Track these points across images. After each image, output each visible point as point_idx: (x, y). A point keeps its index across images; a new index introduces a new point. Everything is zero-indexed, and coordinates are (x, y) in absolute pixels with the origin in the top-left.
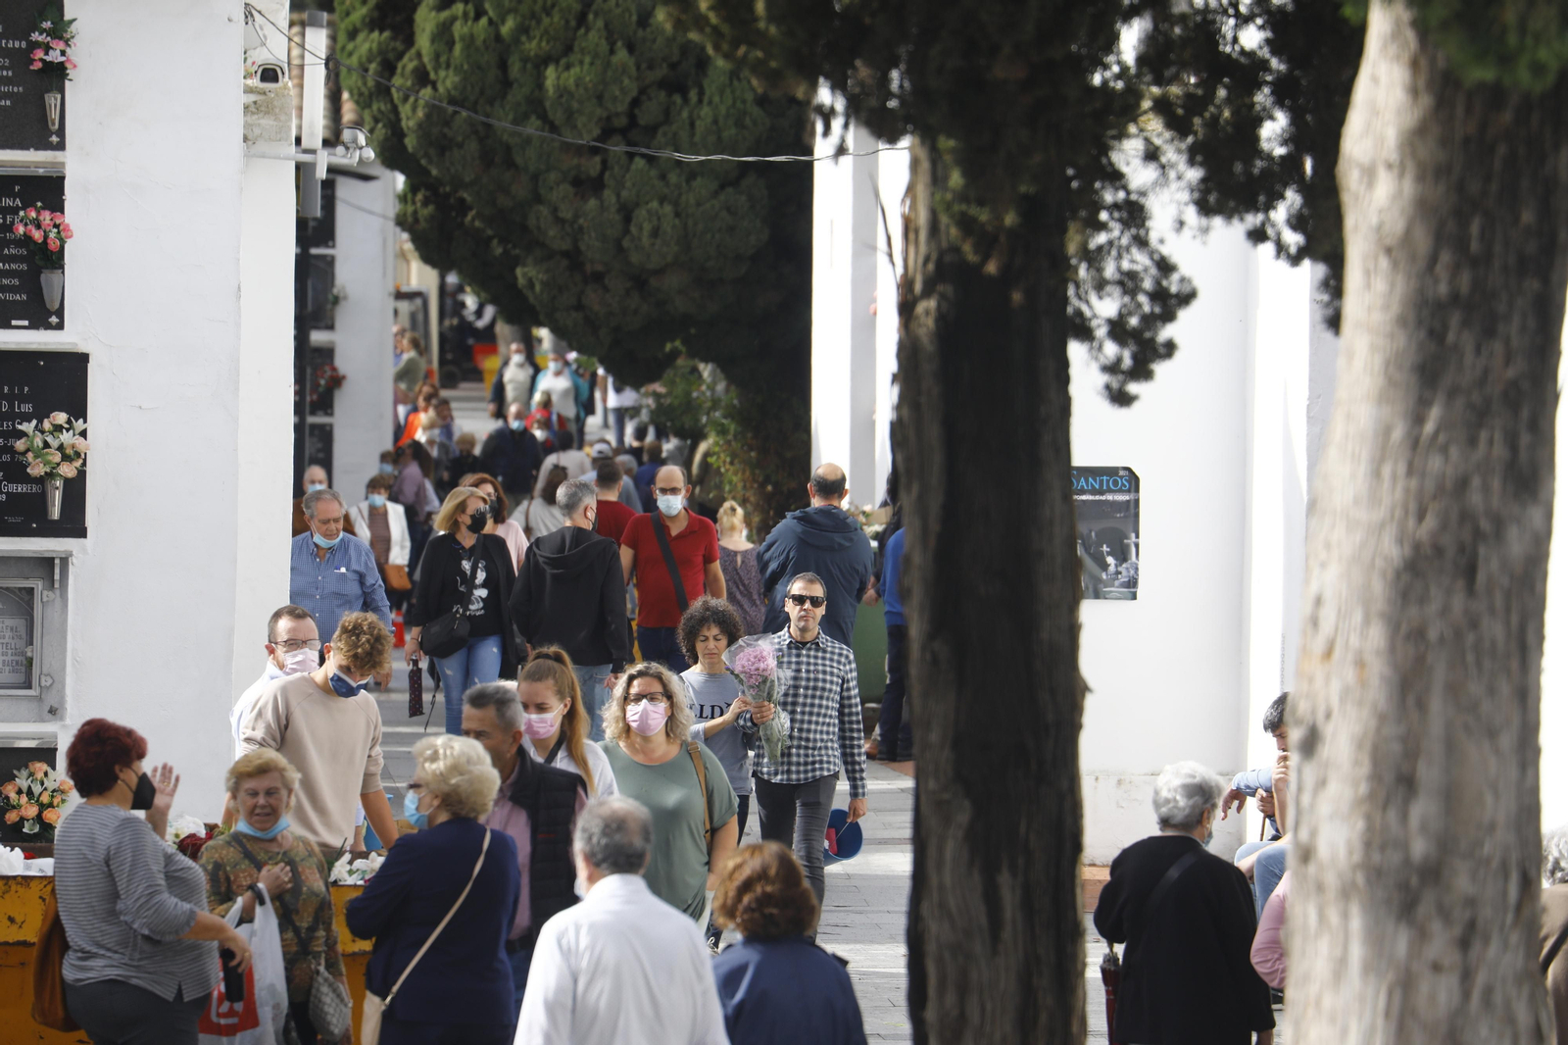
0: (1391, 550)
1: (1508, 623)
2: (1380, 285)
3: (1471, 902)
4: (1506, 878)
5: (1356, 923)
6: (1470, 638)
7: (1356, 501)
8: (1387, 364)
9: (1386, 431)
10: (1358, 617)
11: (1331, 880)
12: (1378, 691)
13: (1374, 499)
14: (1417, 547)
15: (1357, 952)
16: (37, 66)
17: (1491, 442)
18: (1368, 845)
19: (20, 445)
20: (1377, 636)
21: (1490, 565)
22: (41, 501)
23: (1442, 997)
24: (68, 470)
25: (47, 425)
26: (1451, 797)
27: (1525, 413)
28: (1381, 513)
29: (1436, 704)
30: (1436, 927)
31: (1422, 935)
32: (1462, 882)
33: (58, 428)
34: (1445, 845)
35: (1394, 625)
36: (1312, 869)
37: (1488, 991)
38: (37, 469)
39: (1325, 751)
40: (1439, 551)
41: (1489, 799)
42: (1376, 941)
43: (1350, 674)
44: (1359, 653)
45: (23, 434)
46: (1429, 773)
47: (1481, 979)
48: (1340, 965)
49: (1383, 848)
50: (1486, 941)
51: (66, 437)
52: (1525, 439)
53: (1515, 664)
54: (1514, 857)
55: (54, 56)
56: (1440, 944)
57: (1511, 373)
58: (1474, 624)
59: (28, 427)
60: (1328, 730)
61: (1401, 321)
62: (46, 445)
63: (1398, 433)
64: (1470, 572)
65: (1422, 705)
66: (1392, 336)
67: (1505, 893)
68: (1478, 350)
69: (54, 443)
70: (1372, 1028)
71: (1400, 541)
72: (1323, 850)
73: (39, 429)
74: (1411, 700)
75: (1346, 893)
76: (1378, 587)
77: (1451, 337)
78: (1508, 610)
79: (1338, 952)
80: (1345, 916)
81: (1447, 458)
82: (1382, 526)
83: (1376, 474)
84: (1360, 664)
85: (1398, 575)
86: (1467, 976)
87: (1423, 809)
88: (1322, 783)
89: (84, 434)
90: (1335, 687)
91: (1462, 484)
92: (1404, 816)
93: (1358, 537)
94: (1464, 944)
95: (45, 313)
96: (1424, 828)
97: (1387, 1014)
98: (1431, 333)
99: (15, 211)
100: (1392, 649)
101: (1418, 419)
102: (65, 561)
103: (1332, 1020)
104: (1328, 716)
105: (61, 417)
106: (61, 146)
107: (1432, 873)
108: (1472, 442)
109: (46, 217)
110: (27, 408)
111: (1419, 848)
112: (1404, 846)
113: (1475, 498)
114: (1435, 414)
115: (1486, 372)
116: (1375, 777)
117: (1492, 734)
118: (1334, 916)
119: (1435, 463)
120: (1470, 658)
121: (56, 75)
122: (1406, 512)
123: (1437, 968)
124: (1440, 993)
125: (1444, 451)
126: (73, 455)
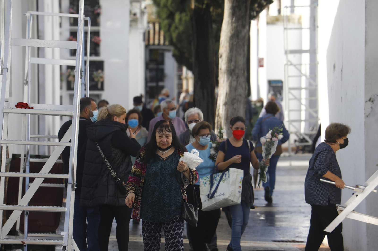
0: (229, 35)
3: (238, 73)
6: (238, 44)
8: (229, 14)
9: (229, 21)
12: (228, 50)
16: (95, 13)
19: (93, 76)
21: (240, 36)
22: (97, 85)
24: (101, 80)
26: (236, 62)
29: (234, 52)
30: (234, 76)
31: (232, 77)
32: (237, 71)
33: (99, 73)
34: (235, 67)
37: (240, 83)
38: (96, 80)
39: (222, 57)
40: (234, 34)
41: (240, 62)
42: (228, 79)
43: (225, 49)
45: (93, 74)
46: (233, 59)
48: (224, 81)
50: (240, 78)
51: (101, 75)
55: (98, 11)
56: (235, 78)
59: (95, 73)
60: (223, 55)
62: (97, 76)
63: (230, 21)
64: (238, 37)
67: (242, 72)
68: (239, 12)
69: (99, 75)
71: (230, 33)
75: (225, 73)
77: (236, 10)
80: (224, 75)
83: (228, 26)
86: (237, 81)
87: (233, 63)
88: (222, 61)
89: (104, 74)
90: (223, 50)
91: (237, 27)
92: (231, 64)
93: (226, 33)
94: (237, 78)
95: (97, 54)
96: (233, 65)
100: (229, 45)
101: (232, 20)
102: (101, 95)
104: (223, 53)
105: (100, 71)
106: (99, 26)
107: (234, 70)
108: (238, 22)
109: (98, 38)
110: (94, 70)
111: (232, 67)
113: (238, 29)
114: (234, 19)
115: (240, 14)
116: (228, 60)
117: (240, 55)
118: (223, 75)
120: (238, 46)
121: (98, 14)
122: (231, 30)
123: (234, 81)
124: (234, 83)
125: (235, 23)
126: (102, 77)
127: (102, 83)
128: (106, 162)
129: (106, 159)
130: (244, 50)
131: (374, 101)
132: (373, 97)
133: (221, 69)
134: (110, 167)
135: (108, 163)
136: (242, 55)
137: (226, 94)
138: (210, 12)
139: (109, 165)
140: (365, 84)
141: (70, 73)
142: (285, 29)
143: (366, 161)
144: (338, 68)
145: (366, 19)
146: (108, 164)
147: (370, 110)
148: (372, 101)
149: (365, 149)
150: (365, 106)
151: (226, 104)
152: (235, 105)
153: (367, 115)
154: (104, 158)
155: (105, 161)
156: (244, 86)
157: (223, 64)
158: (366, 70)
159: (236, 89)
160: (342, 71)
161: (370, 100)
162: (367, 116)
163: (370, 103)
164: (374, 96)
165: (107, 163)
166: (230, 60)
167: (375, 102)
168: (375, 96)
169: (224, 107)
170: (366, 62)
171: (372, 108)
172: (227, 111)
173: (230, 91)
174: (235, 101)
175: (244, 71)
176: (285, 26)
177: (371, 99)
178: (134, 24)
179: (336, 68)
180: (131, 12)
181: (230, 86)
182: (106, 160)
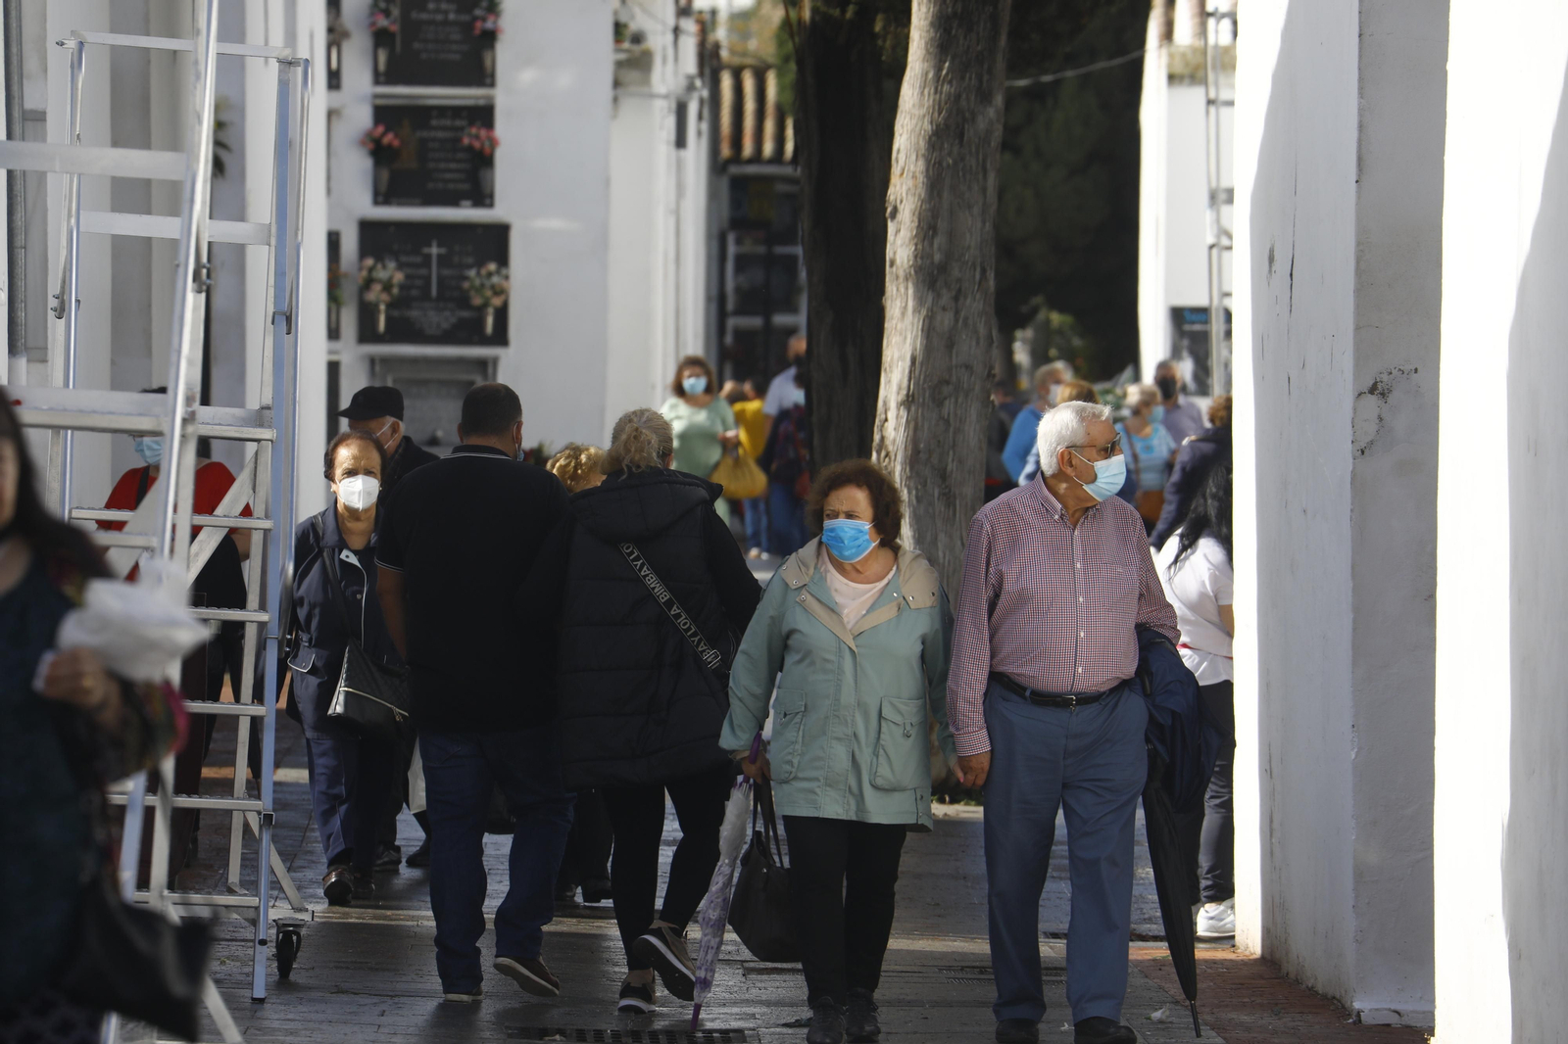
0: (927, 127)
1: (978, 159)
2: (924, 9)
3: (959, 280)
4: (975, 270)
5: (911, 291)
6: (961, 166)
7: (914, 105)
8: (926, 44)
9: (926, 75)
10: (914, 157)
11: (901, 273)
12: (921, 191)
13: (921, 105)
14: (938, 126)
15: (911, 304)
16: (477, 32)
17: (970, 79)
18: (916, 257)
19: (466, 285)
20: (921, 165)
21: (970, 133)
22: (480, 322)
23: (946, 322)
24: (497, 302)
25: (484, 272)
26: (951, 235)
27: (986, 66)
28: (923, 111)
29: (946, 194)
30: (944, 291)
31: (938, 296)
32: (956, 273)
33: (490, 275)
34: (948, 256)
35: (928, 162)
36: (894, 269)
37: (966, 319)
38: (477, 301)
39: (899, 217)
40: (947, 126)
41: (968, 236)
42: (920, 300)
43: (910, 183)
44: (914, 173)
45: (466, 278)
46: (942, 225)
47: (963, 314)
49: (922, 258)
50: (966, 298)
51: (495, 279)
52: (986, 78)
53: (981, 176)
54: (979, 260)
55: (489, 25)
56: (946, 298)
57: (979, 48)
58: (962, 159)
59: (472, 273)
60: (901, 208)
61: (932, 24)
62: (483, 285)
63: (931, 75)
64: (961, 135)
65: (940, 195)
66: (928, 31)
67: (974, 276)
68: (965, 38)
69: (488, 283)
70: (916, 336)
71: (931, 123)
72: (898, 261)
73: (478, 274)
74: (935, 193)
75: (907, 279)
76: (922, 143)
77: (954, 32)
78: (977, 153)
79: (903, 305)
80: (907, 289)
81: (951, 86)
82: (924, 116)
83: (922, 93)
84: (914, 177)
85: (930, 138)
86: (957, 312)
87: (940, 241)
88: (898, 231)
89: (507, 278)
90: (904, 188)
91: (958, 97)
92: (931, 244)
93: (914, 122)
94: (956, 299)
95: (482, 196)
96: (939, 249)
97: (922, 330)
98: (945, 30)
99: (462, 129)
100: (927, 170)
101: (939, 69)
102: (495, 361)
103: (901, 334)
104: (901, 202)
105: (492, 267)
106: (492, 85)
107: (943, 268)
108: (963, 78)
109: (483, 133)
110: (470, 260)
111: (937, 257)
112: (931, 256)
113: (963, 103)
114: (946, 66)
115: (968, 48)
117: (970, 207)
119: (946, 88)
120: (961, 174)
121: (490, 38)
122: (934, 109)
123: (944, 309)
124: (945, 320)
125: (950, 82)
126: (499, 291)
127: (502, 315)
128: (678, 616)
129: (675, 607)
130: (984, 190)
131: (1390, 391)
132: (1385, 377)
133: (892, 263)
134: (694, 635)
135: (684, 622)
136: (976, 210)
137: (913, 360)
138: (874, 36)
139: (689, 629)
140: (1358, 328)
141: (371, 270)
142: (1210, 102)
143: (1355, 621)
144: (1282, 266)
145: (1361, 79)
146: (685, 624)
147: (1372, 428)
148: (1383, 394)
149: (1354, 575)
150: (1355, 410)
151: (909, 401)
152: (948, 406)
153: (1363, 445)
154: (669, 604)
155: (673, 613)
156: (982, 330)
157: (900, 245)
158: (1359, 272)
159: (950, 344)
160: (1291, 275)
161: (1373, 390)
162: (1363, 452)
163: (1372, 401)
164: (1391, 373)
165: (682, 620)
166: (927, 228)
167: (1391, 399)
168: (1394, 372)
169: (904, 413)
170: (1359, 243)
171: (1380, 419)
172: (914, 428)
173: (928, 349)
174: (946, 390)
175: (984, 271)
176: (1212, 95)
177: (1379, 386)
178: (631, 75)
179: (1276, 266)
180: (619, 29)
181: (929, 330)
182: (675, 610)
